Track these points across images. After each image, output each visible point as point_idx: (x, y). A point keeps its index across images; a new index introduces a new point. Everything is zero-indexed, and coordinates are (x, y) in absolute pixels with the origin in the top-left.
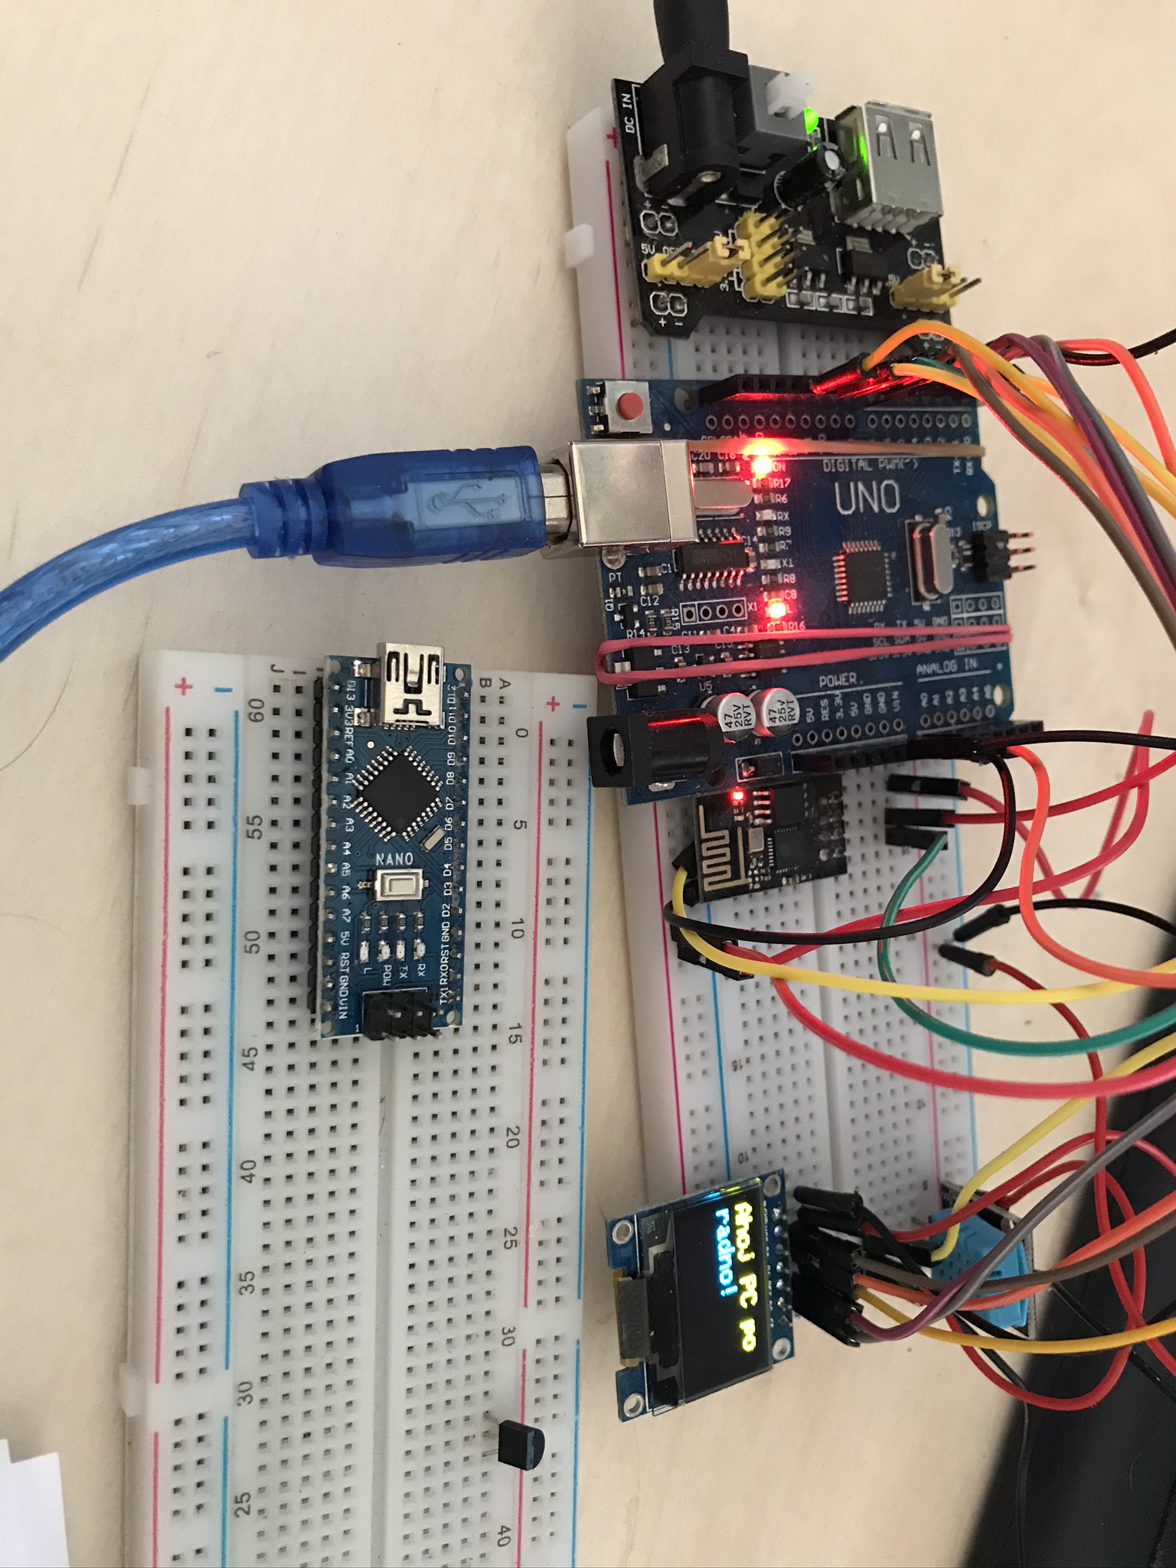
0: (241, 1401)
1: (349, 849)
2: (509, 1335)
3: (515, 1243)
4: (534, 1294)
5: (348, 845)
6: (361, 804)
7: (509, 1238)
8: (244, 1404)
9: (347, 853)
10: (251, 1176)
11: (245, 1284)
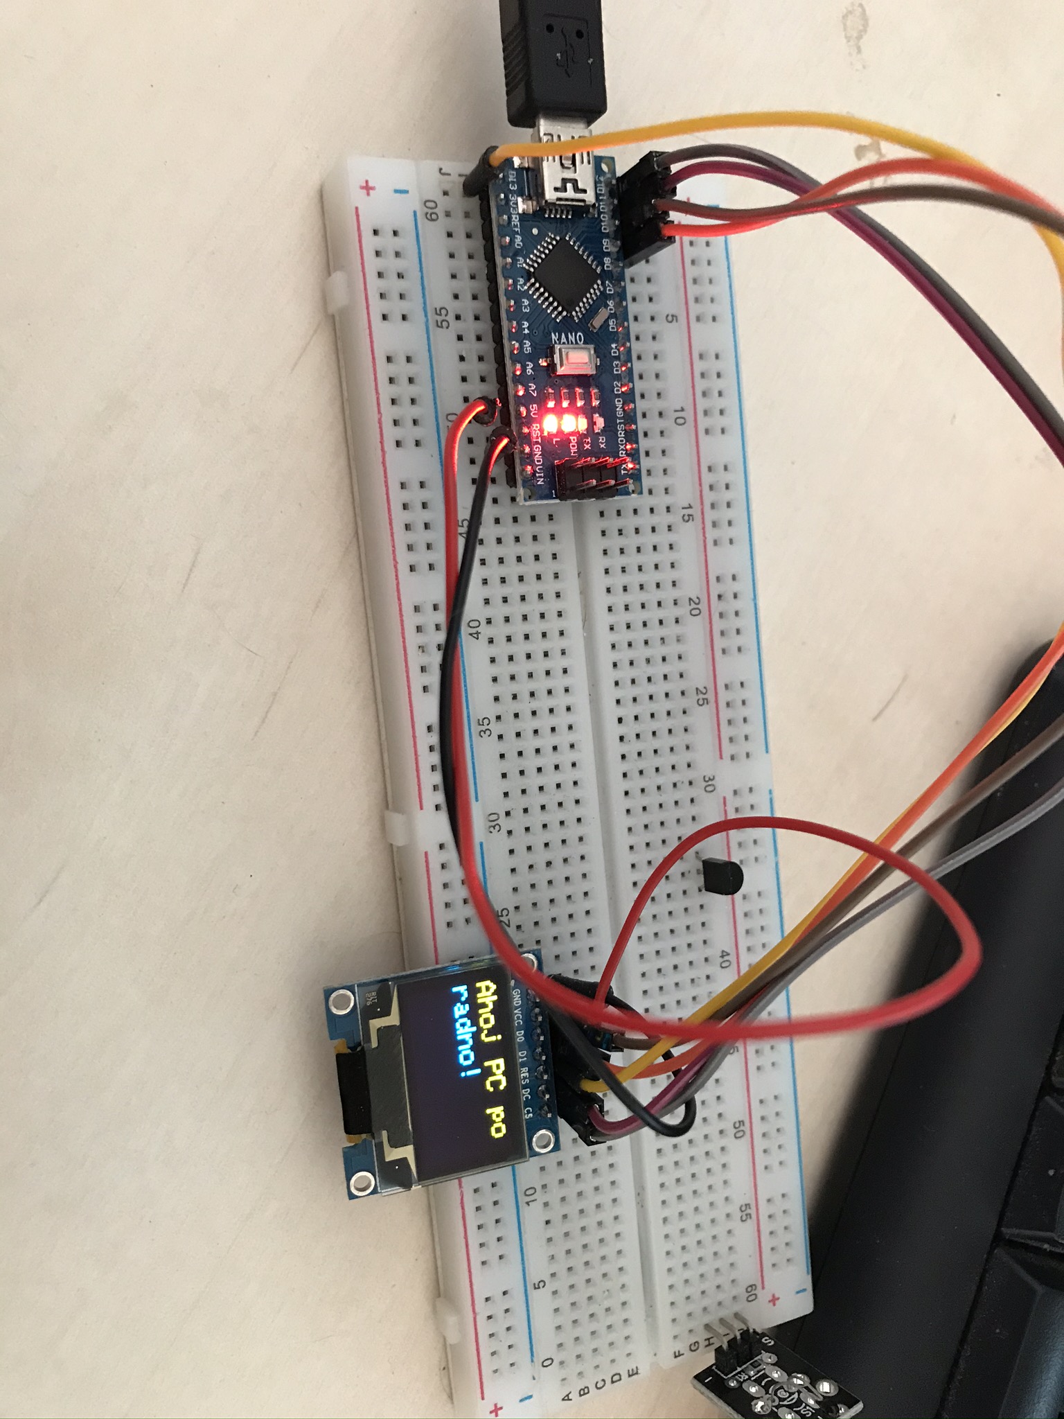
0: (492, 829)
1: (528, 328)
2: (710, 783)
3: (706, 701)
4: (728, 749)
5: (526, 324)
6: (533, 285)
7: (701, 696)
8: (495, 831)
9: (526, 331)
10: (478, 633)
11: (483, 728)
